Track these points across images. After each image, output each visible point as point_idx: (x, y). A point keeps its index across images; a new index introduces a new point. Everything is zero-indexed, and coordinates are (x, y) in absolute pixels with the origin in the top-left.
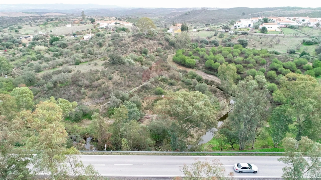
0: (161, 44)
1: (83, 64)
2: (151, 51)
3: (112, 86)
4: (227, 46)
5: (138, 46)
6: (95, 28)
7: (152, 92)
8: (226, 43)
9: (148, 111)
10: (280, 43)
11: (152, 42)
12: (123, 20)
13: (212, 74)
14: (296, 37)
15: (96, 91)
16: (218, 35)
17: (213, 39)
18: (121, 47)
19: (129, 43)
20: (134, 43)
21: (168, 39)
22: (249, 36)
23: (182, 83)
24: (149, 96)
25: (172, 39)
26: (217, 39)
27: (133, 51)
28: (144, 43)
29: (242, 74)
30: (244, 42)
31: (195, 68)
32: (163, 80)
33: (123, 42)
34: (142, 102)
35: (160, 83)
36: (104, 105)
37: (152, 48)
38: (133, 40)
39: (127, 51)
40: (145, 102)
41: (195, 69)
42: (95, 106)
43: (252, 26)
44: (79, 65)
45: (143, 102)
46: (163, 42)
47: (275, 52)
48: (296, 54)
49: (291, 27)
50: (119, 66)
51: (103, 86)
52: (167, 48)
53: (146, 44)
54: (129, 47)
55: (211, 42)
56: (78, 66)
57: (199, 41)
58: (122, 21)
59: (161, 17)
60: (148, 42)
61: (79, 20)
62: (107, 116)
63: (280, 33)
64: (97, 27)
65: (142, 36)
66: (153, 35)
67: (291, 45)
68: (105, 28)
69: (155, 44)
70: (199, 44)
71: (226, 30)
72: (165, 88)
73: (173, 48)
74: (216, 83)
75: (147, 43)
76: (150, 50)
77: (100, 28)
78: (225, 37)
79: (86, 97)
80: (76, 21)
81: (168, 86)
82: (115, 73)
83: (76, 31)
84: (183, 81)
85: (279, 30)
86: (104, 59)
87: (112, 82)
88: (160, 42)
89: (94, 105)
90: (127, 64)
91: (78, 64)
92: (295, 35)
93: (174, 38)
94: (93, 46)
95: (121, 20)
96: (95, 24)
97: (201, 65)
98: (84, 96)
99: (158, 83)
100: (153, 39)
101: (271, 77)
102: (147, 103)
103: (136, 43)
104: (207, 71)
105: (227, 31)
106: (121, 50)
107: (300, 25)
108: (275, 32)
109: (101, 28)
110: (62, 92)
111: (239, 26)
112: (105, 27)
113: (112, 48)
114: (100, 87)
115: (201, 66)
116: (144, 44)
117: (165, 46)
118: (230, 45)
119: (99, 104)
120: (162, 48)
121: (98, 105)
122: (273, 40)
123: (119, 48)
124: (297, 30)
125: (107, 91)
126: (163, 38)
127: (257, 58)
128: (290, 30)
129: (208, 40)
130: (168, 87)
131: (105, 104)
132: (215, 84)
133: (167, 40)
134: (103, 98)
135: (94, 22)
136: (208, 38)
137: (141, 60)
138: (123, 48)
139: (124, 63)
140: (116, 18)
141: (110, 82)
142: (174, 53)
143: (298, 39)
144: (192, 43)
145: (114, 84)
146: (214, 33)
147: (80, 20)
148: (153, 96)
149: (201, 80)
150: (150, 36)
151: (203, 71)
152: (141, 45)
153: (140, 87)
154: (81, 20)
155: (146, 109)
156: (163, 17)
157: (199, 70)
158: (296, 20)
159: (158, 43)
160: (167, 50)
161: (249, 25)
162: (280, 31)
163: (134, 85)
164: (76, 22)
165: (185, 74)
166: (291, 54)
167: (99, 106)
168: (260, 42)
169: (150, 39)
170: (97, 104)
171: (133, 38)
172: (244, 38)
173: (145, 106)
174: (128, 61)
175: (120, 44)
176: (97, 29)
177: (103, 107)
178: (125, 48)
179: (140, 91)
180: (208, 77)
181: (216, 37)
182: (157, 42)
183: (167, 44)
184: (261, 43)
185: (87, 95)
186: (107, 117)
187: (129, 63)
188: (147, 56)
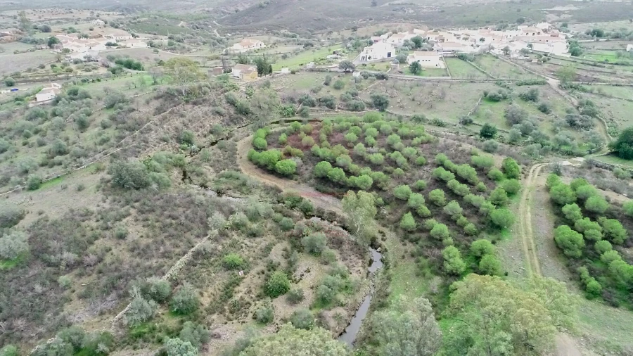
0: (219, 113)
1: (48, 185)
2: (199, 133)
3: (127, 257)
4: (351, 108)
5: (170, 124)
6: (59, 61)
7: (216, 263)
8: (349, 102)
9: (215, 316)
10: (447, 98)
11: (199, 111)
12: (121, 26)
13: (329, 194)
14: (472, 82)
15: (94, 276)
16: (332, 83)
17: (324, 93)
18: (132, 129)
19: (148, 120)
20: (160, 116)
21: (233, 101)
22: (390, 83)
23: (274, 225)
24: (213, 275)
25: (241, 99)
26: (331, 93)
27: (161, 140)
28: (182, 116)
29: (385, 191)
30: (383, 99)
31: (296, 177)
32: (237, 227)
33: (135, 115)
34: (200, 296)
35: (230, 234)
36: (118, 315)
37: (201, 125)
38: (159, 111)
39: (147, 143)
40: (205, 294)
41: (296, 180)
42: (96, 320)
43: (393, 55)
44: (40, 190)
45: (201, 294)
46: (224, 108)
47: (439, 123)
48: (474, 124)
49: (462, 56)
50: (135, 194)
51: (108, 259)
52: (232, 120)
53: (187, 116)
54: (151, 130)
55: (319, 100)
56: (36, 191)
57: (296, 100)
58: (120, 28)
59: (207, 9)
60: (191, 112)
61: (13, 32)
62: (128, 344)
63: (444, 73)
64: (64, 59)
65: (176, 96)
66: (199, 94)
67: (465, 103)
68: (83, 59)
69: (206, 114)
70: (298, 107)
71: (347, 70)
72: (242, 247)
73: (244, 118)
74: (339, 216)
75: (189, 115)
76: (197, 131)
77: (72, 61)
78: (345, 86)
79: (74, 296)
80: (7, 35)
81: (246, 241)
82: (129, 215)
83: (12, 72)
84: (276, 221)
85: (442, 65)
86: (98, 170)
87: (126, 247)
88: (217, 109)
89: (95, 317)
90: (155, 186)
91: (37, 188)
92: (469, 78)
93: (246, 96)
94: (64, 126)
95: (117, 27)
96: (59, 51)
97: (307, 170)
98: (66, 293)
99: (227, 236)
100: (201, 104)
101: (435, 203)
102: (209, 297)
103: (165, 118)
104: (320, 186)
105: (349, 72)
106: (134, 138)
107: (477, 50)
108: (436, 69)
109: (76, 62)
110: (13, 285)
111: (369, 58)
112: (85, 58)
113: (111, 133)
114: (100, 265)
115: (306, 172)
116: (184, 119)
117: (227, 117)
118: (357, 106)
119: (107, 315)
120: (223, 121)
121: (104, 317)
122: (434, 92)
123: (127, 133)
124: (472, 63)
125: (120, 278)
126: (222, 96)
127: (409, 151)
128: (461, 62)
129: (314, 98)
130: (248, 244)
131: (120, 313)
132: (338, 219)
133: (232, 103)
134: (113, 295)
135: (55, 45)
136: (314, 91)
137: (181, 163)
138: (137, 133)
139: (146, 185)
140: (106, 23)
141: (123, 246)
142: (248, 135)
143: (475, 87)
144: (283, 106)
145: (132, 250)
146: (323, 76)
147: (17, 33)
148: (220, 274)
149: (310, 211)
150: (194, 97)
151: (311, 186)
152: (177, 122)
153: (190, 253)
154: (20, 34)
155: (211, 311)
156: (211, 9)
157: (305, 181)
158: (470, 39)
159: (212, 111)
160: (232, 125)
161: (389, 55)
162: (443, 67)
163: (177, 250)
164: (9, 38)
165: (278, 197)
166: (466, 127)
167: (107, 321)
168: (410, 97)
169: (195, 104)
170: (102, 313)
171: (156, 104)
172: (382, 90)
173: (207, 305)
174: (154, 178)
175: (130, 122)
176: (65, 64)
177: (116, 322)
178: (142, 133)
179: (191, 264)
180: (323, 201)
181: (328, 87)
182: (211, 108)
183: (232, 111)
184: (413, 100)
185: (74, 291)
186: (129, 346)
187: (158, 183)
188: (193, 147)
